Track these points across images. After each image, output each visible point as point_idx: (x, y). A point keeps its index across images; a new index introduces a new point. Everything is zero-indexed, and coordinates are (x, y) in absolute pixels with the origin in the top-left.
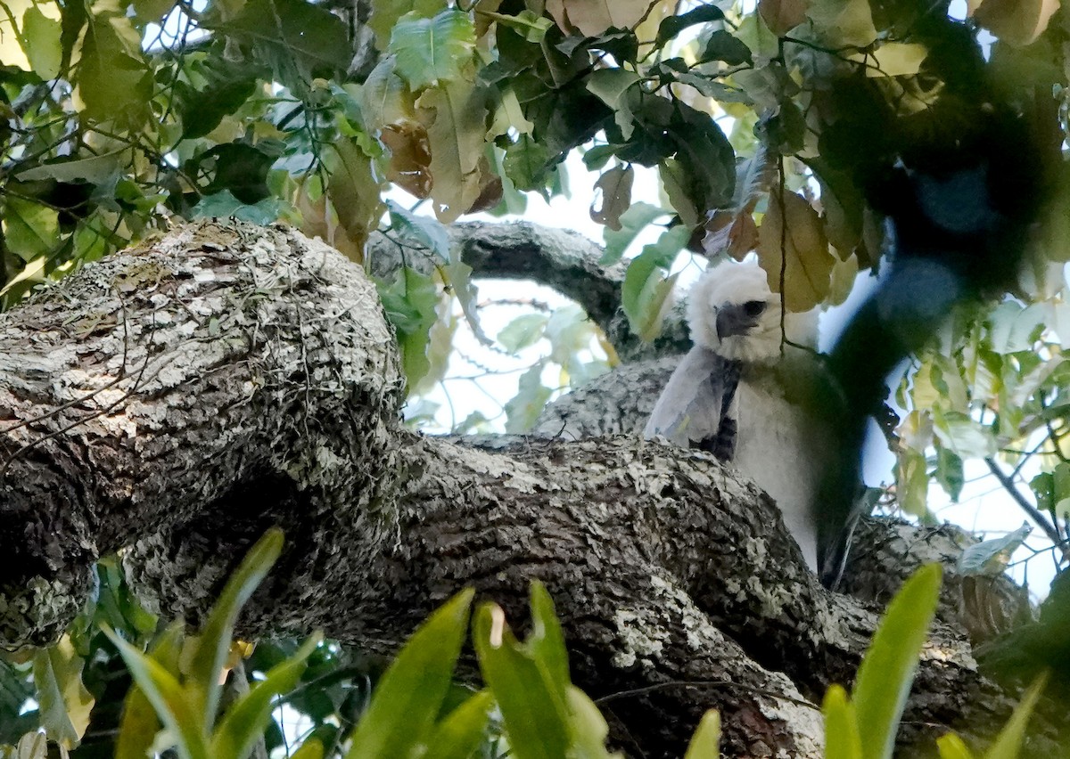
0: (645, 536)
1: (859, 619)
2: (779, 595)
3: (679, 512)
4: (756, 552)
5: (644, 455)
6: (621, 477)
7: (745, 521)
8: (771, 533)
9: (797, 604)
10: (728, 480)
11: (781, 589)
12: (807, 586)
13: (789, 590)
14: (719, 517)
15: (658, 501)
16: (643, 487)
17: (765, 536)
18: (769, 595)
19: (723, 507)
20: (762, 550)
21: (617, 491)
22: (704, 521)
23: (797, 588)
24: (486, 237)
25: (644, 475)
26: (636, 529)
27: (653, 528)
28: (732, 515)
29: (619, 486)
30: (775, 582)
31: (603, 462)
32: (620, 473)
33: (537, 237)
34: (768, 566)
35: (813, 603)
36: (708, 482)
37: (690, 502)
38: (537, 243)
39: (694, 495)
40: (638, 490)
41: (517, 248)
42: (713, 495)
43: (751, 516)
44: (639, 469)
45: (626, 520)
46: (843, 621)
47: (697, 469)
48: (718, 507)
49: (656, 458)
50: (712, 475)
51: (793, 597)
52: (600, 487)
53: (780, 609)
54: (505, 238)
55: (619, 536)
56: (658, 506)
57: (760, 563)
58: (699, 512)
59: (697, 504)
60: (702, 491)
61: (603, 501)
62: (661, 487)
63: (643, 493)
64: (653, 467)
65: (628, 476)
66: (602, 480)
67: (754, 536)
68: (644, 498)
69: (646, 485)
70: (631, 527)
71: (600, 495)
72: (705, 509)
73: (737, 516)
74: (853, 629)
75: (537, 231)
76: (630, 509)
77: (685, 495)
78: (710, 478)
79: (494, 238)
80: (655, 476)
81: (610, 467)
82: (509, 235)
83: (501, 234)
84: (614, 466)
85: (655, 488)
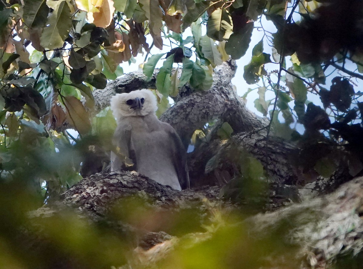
0: (100, 210)
1: (192, 196)
2: (158, 204)
3: (109, 196)
4: (142, 195)
5: (91, 184)
6: (85, 195)
7: (134, 187)
8: (146, 186)
9: (166, 203)
10: (124, 177)
11: (158, 201)
12: (167, 196)
13: (161, 200)
14: (124, 191)
15: (100, 196)
16: (93, 194)
17: (144, 188)
18: (154, 205)
19: (125, 186)
20: (144, 193)
21: (85, 200)
22: (119, 194)
23: (163, 199)
24: (121, 83)
25: (93, 190)
26: (95, 209)
27: (102, 205)
28: (130, 188)
29: (85, 198)
30: (155, 200)
31: (77, 193)
32: (84, 194)
33: (136, 76)
34: (149, 197)
35: (172, 200)
36: (117, 181)
37: (112, 191)
38: (137, 78)
39: (112, 188)
40: (92, 196)
41: (132, 82)
42: (120, 185)
43: (136, 185)
44: (90, 189)
45: (91, 208)
46: (186, 200)
47: (111, 179)
48: (123, 187)
49: (96, 182)
50: (118, 178)
51: (163, 202)
52: (78, 202)
53: (160, 208)
54: (127, 81)
55: (89, 214)
56: (101, 198)
57: (146, 197)
58: (117, 192)
59: (115, 190)
60: (115, 185)
61: (80, 206)
62: (100, 191)
63: (94, 196)
64: (96, 186)
65: (87, 193)
66: (78, 199)
67: (140, 190)
68: (95, 198)
69: (94, 193)
70: (93, 209)
71: (79, 204)
72: (118, 190)
73: (131, 187)
74: (191, 200)
75: (136, 74)
76: (91, 204)
77: (110, 189)
78: (117, 179)
79: (123, 82)
80: (97, 188)
81: (80, 193)
82: (128, 79)
83: (125, 80)
84: (82, 192)
85: (97, 193)
